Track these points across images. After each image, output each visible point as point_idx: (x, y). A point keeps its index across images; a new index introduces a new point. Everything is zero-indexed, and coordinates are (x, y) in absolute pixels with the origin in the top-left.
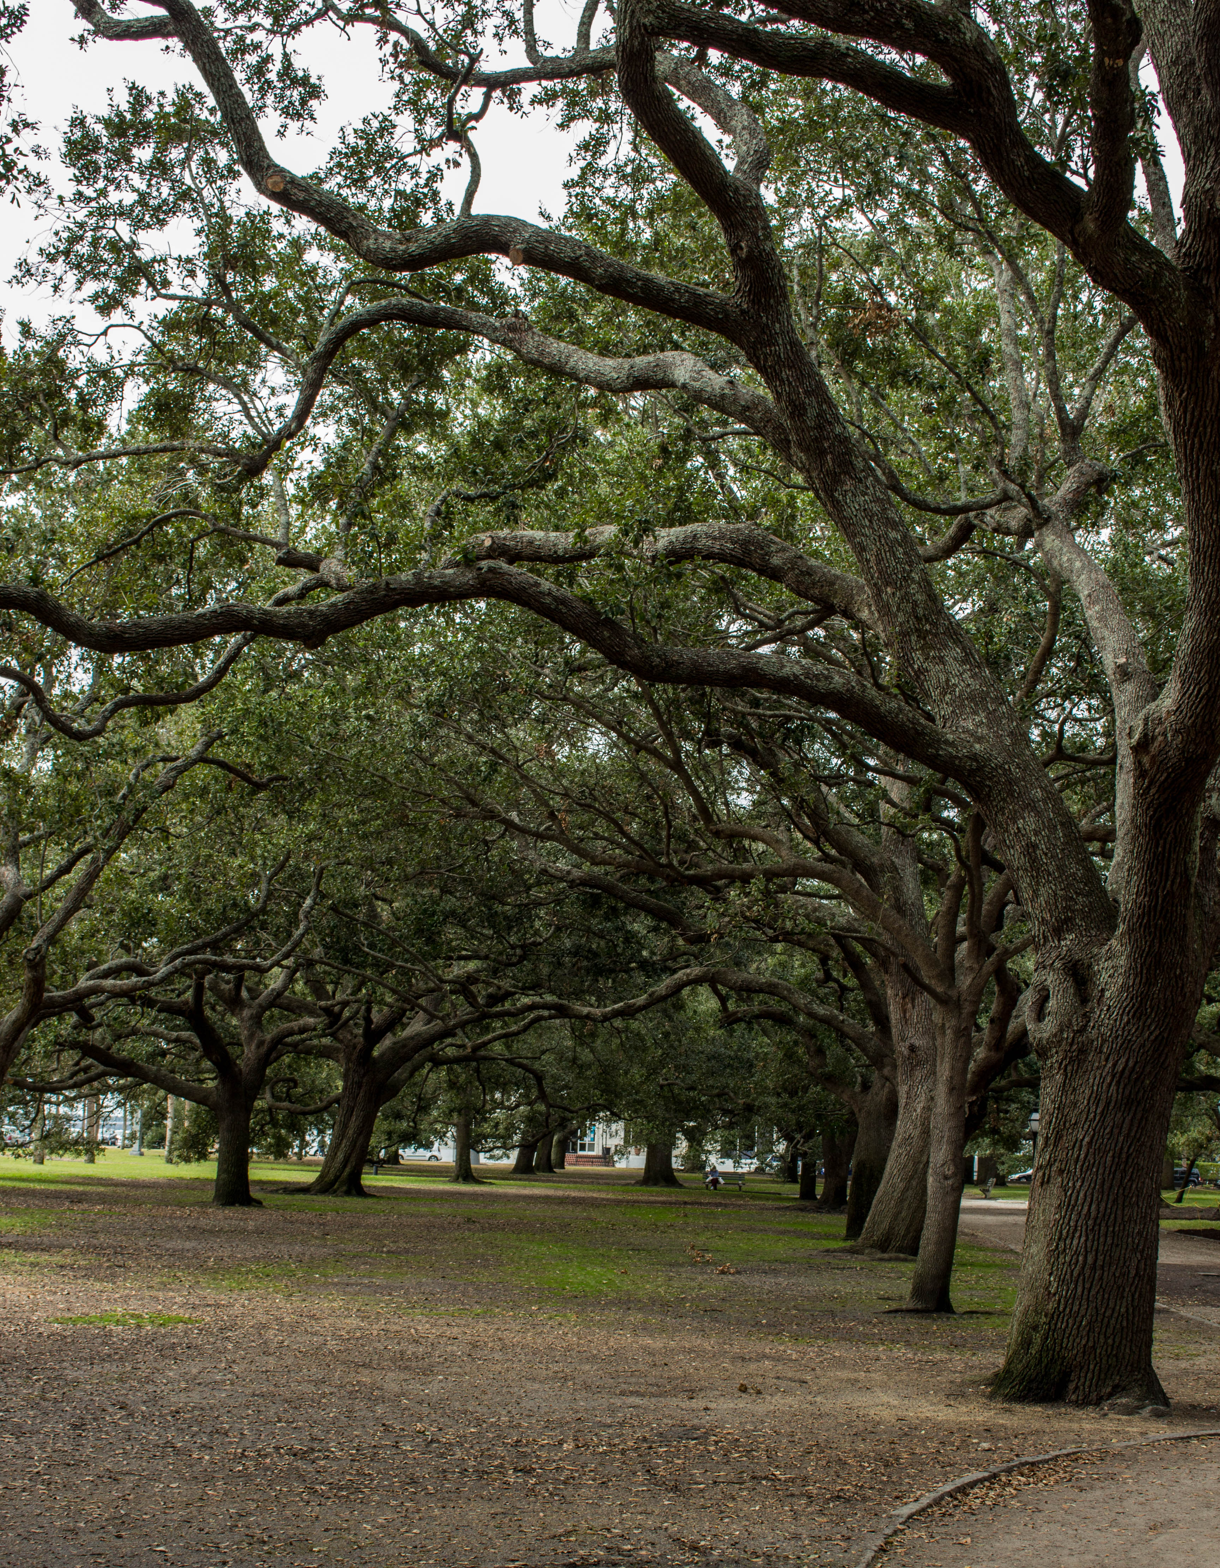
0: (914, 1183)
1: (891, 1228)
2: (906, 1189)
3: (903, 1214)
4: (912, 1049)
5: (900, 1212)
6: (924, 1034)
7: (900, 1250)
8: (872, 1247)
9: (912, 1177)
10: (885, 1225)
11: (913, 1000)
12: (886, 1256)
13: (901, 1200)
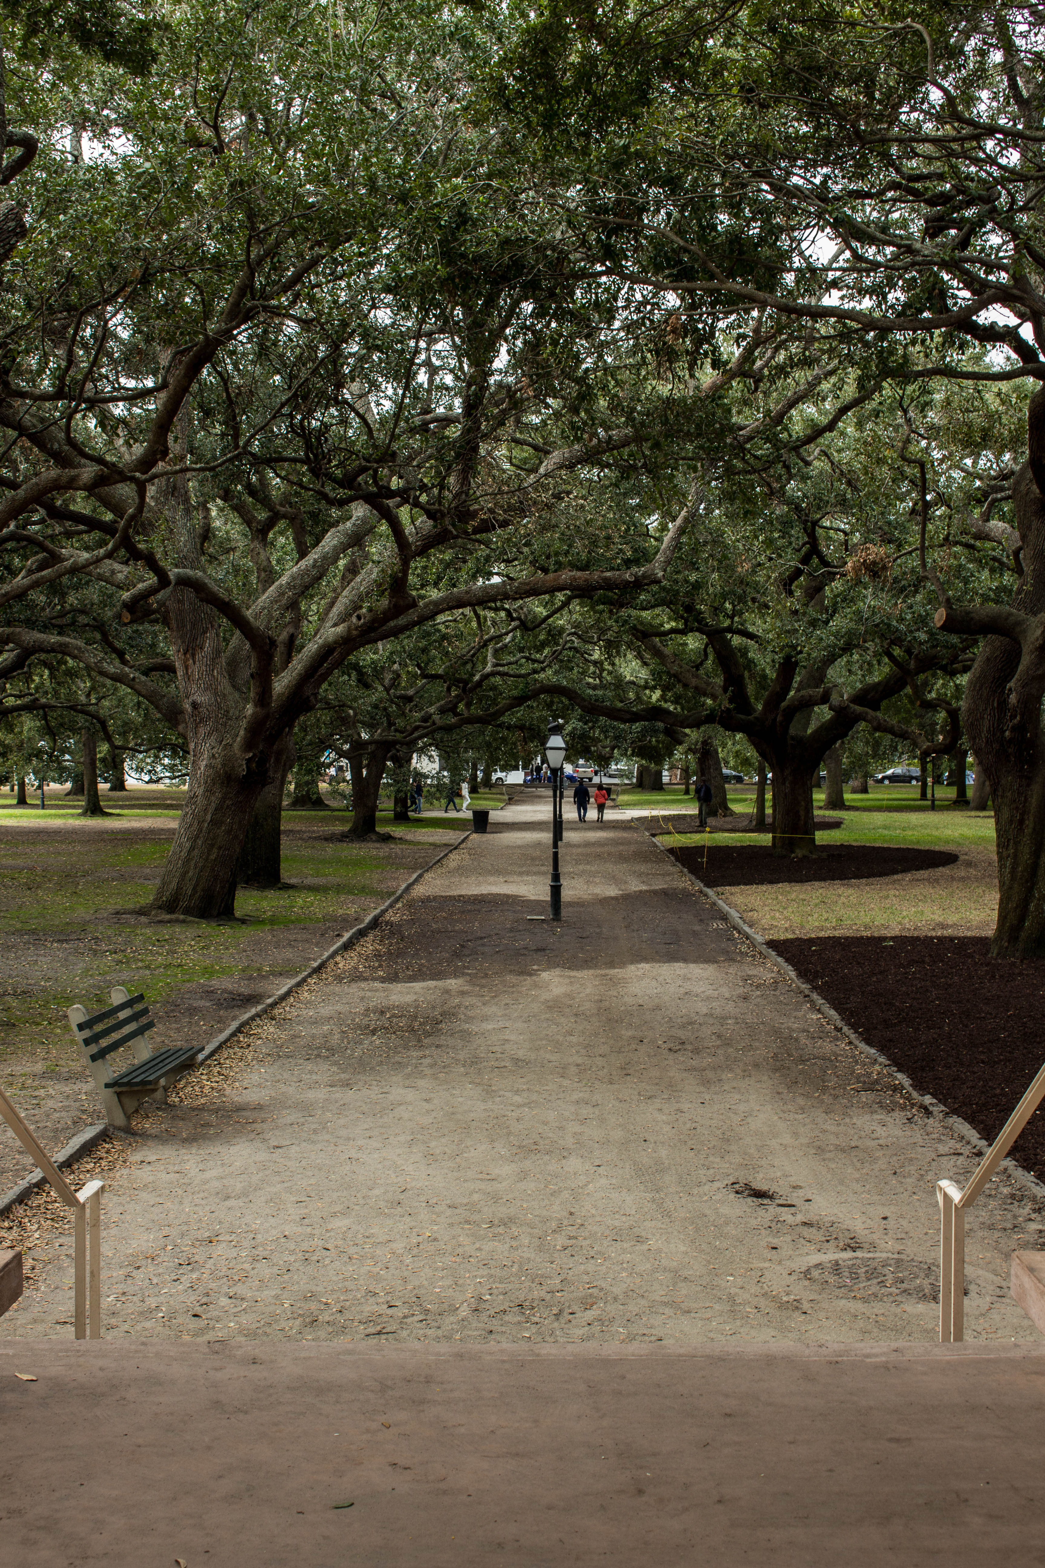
0: (200, 842)
1: (179, 888)
2: (192, 849)
3: (190, 874)
4: (195, 705)
5: (187, 872)
6: (206, 689)
7: (187, 911)
8: (160, 908)
9: (197, 837)
10: (173, 885)
11: (193, 655)
12: (173, 916)
13: (187, 860)
